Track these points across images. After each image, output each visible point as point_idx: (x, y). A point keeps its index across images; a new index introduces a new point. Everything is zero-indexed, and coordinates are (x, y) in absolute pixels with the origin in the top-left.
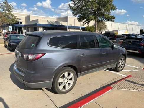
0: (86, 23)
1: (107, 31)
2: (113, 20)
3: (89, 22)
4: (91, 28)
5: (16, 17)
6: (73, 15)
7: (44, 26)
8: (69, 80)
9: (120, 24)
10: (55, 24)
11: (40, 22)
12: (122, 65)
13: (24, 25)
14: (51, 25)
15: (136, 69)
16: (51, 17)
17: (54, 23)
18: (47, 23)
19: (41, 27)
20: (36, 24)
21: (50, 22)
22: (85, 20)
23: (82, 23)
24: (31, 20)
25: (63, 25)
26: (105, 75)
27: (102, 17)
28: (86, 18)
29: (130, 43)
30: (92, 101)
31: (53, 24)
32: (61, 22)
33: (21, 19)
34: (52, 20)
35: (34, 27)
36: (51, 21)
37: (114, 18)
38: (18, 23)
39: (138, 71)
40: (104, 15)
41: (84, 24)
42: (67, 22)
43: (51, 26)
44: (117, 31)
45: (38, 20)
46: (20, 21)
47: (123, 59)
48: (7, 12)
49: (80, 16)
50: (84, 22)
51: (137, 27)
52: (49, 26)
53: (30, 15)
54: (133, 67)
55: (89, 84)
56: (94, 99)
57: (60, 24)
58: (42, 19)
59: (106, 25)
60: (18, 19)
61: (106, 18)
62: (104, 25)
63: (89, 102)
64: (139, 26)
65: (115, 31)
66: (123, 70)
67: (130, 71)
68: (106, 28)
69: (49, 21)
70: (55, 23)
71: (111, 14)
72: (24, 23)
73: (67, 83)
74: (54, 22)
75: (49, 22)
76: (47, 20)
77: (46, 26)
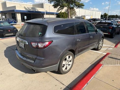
0: (60, 9)
1: (76, 16)
2: (82, 7)
3: (63, 9)
4: (64, 13)
6: (49, 2)
7: (21, 12)
8: (69, 62)
9: (86, 10)
10: (32, 10)
11: (17, 9)
12: (101, 45)
14: (28, 11)
15: (110, 47)
16: (26, 3)
17: (31, 9)
18: (24, 10)
20: (14, 10)
21: (27, 8)
22: (59, 7)
23: (56, 9)
24: (8, 6)
26: (90, 54)
27: (74, 4)
28: (60, 5)
29: (102, 27)
30: (93, 77)
32: (37, 8)
35: (12, 13)
36: (28, 7)
37: (83, 5)
39: (112, 49)
40: (75, 2)
41: (58, 10)
42: (43, 8)
43: (28, 12)
44: (85, 16)
45: (15, 6)
47: (102, 40)
49: (55, 3)
50: (58, 9)
51: (99, 12)
52: (26, 12)
53: (6, 1)
54: (107, 46)
55: (81, 63)
56: (94, 76)
57: (37, 11)
58: (18, 5)
59: (75, 12)
61: (76, 6)
62: (74, 11)
63: (92, 79)
64: (100, 12)
65: (83, 16)
66: (101, 49)
67: (106, 49)
68: (75, 14)
71: (80, 2)
73: (68, 64)
75: (26, 8)
76: (25, 7)
77: (24, 12)
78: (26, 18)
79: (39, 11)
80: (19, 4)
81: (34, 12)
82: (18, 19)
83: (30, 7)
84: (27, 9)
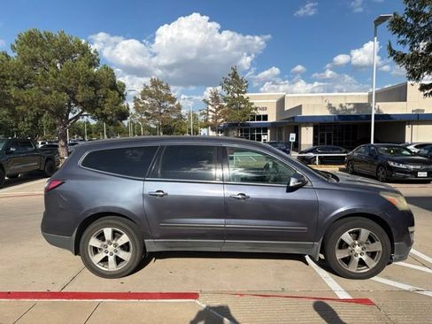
5: (252, 104)
7: (317, 121)
10: (353, 113)
11: (306, 112)
13: (272, 123)
14: (340, 116)
17: (350, 110)
18: (327, 113)
19: (307, 124)
20: (294, 118)
21: (338, 108)
24: (287, 108)
25: (385, 113)
31: (347, 114)
32: (378, 104)
33: (265, 109)
34: (344, 103)
36: (341, 105)
38: (259, 118)
42: (405, 100)
43: (339, 121)
45: (301, 106)
46: (261, 113)
48: (236, 95)
52: (332, 120)
60: (256, 109)
69: (336, 104)
70: (353, 109)
72: (272, 119)
74: (352, 106)
75: (334, 108)
76: (330, 105)
77: (322, 121)
78: (292, 139)
79: (385, 112)
80: (322, 97)
81: (362, 119)
82: (302, 143)
83: (349, 104)
84: (338, 111)
